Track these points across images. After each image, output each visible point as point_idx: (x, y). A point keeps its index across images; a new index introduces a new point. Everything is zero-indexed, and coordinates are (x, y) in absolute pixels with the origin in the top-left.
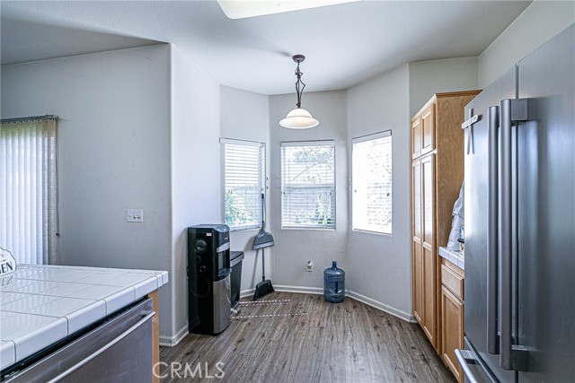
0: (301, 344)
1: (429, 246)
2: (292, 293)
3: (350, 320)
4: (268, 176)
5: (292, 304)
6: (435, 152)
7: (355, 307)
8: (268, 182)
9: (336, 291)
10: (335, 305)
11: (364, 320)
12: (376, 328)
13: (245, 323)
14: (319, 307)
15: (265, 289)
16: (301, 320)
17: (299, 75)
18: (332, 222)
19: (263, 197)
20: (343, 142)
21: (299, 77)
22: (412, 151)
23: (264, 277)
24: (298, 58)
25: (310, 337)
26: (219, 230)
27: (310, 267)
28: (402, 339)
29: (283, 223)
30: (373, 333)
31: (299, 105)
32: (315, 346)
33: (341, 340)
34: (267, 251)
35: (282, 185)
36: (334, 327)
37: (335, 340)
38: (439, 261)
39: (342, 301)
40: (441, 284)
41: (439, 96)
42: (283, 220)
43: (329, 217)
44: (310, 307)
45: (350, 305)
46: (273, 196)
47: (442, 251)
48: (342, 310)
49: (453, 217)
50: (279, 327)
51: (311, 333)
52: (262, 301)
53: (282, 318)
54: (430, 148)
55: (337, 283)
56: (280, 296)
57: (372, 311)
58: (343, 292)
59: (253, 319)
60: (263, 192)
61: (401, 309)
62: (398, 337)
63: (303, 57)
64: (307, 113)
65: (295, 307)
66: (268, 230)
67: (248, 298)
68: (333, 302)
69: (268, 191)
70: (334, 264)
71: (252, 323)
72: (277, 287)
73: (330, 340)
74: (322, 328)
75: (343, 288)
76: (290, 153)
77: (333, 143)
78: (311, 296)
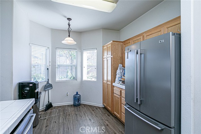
0: (71, 121)
1: (109, 83)
2: (60, 106)
3: (85, 110)
4: (50, 61)
5: (62, 109)
6: (112, 56)
7: (85, 106)
8: (50, 63)
9: (78, 102)
10: (78, 107)
11: (89, 109)
12: (93, 111)
13: (45, 120)
14: (73, 109)
15: (49, 106)
16: (68, 114)
17: (69, 25)
18: (75, 78)
19: (48, 69)
20: (80, 50)
21: (69, 26)
22: (103, 55)
23: (49, 102)
24: (69, 19)
25: (74, 118)
26: (35, 83)
27: (67, 95)
28: (101, 112)
29: (56, 79)
30: (93, 112)
31: (69, 36)
32: (76, 120)
33: (84, 117)
34: (50, 91)
35: (56, 65)
36: (80, 114)
37: (82, 117)
38: (113, 87)
39: (80, 105)
40: (113, 93)
41: (113, 41)
42: (56, 78)
43: (74, 76)
44: (69, 109)
45: (83, 106)
46: (52, 69)
47: (114, 84)
48: (81, 108)
49: (116, 75)
50: (61, 118)
51: (74, 117)
52: (49, 111)
53: (60, 115)
54: (110, 55)
55: (78, 99)
56: (56, 108)
57: (90, 106)
58: (80, 102)
59: (48, 118)
60: (48, 67)
61: (99, 104)
62: (100, 112)
63: (71, 19)
64: (72, 39)
65: (64, 110)
66: (50, 82)
67: (42, 111)
68: (77, 106)
69: (50, 67)
70: (77, 93)
71: (49, 119)
72: (54, 105)
73: (81, 117)
74: (76, 115)
75: (80, 101)
76: (59, 52)
77: (76, 50)
78: (68, 106)
